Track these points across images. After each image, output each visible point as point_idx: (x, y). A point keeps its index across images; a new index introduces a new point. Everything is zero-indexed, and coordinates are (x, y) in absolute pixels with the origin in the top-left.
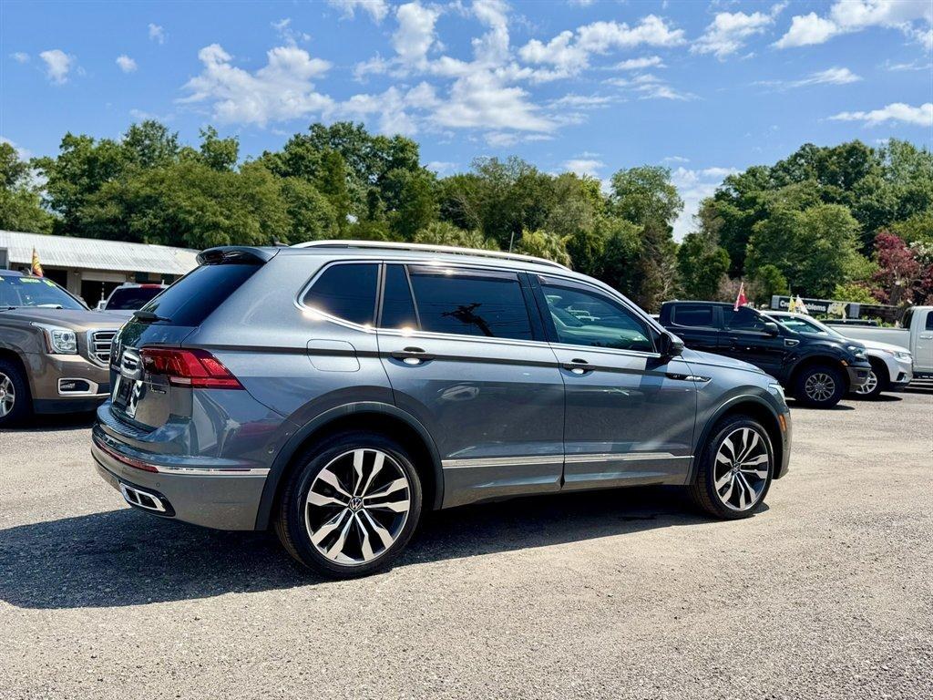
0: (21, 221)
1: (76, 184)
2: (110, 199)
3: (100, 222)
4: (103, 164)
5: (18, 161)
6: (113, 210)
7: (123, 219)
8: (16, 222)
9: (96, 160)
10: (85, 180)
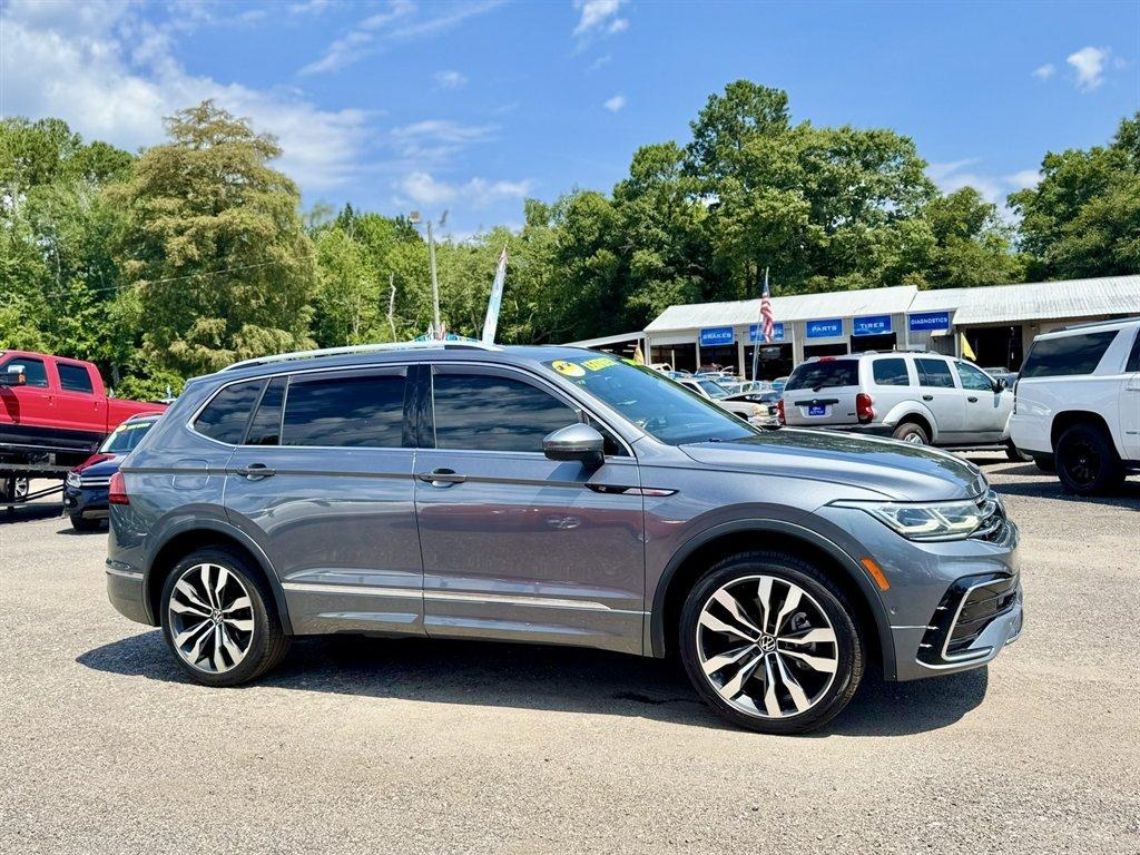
0: (982, 274)
1: (1050, 215)
2: (1091, 224)
3: (1079, 256)
4: (1084, 181)
5: (980, 203)
6: (1094, 238)
7: (1107, 246)
8: (975, 276)
9: (1074, 177)
10: (1061, 208)
